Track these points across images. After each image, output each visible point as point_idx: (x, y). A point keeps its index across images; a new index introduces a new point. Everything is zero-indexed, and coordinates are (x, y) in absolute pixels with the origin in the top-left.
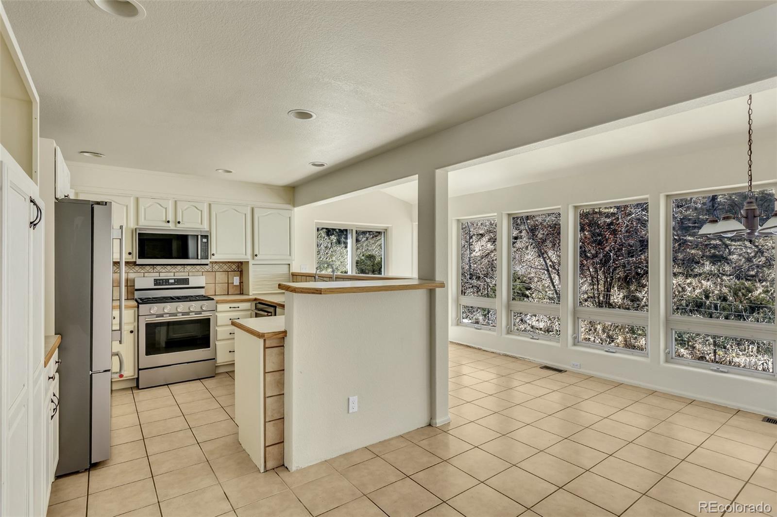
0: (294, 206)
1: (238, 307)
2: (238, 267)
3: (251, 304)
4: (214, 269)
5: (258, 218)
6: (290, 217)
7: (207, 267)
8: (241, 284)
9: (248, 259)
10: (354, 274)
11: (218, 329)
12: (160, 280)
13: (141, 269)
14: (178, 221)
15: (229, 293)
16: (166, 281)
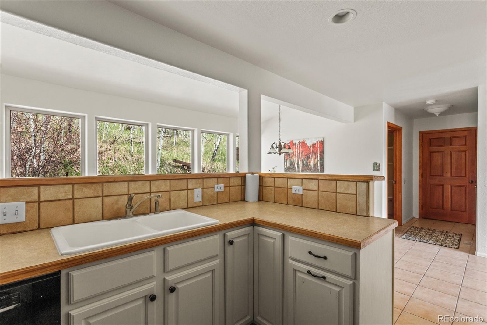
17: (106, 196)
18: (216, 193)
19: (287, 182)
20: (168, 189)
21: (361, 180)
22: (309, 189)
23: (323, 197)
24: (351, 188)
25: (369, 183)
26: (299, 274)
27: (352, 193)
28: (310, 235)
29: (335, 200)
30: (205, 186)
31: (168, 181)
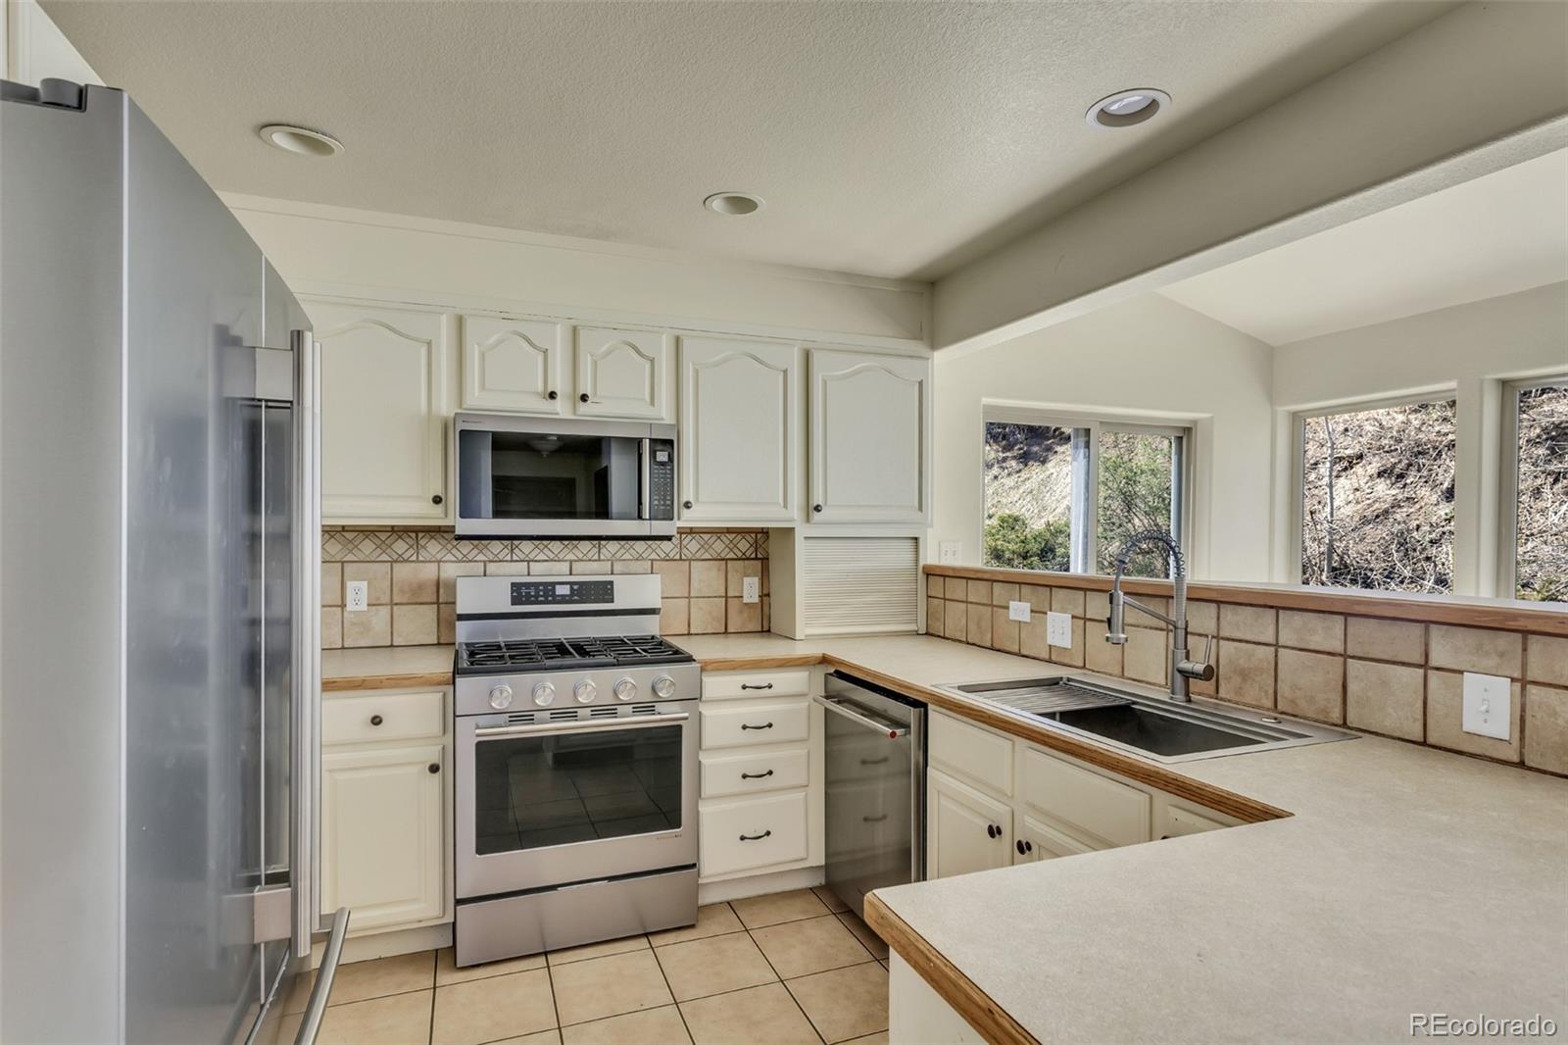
0: (934, 345)
1: (770, 687)
2: (756, 546)
3: (810, 675)
4: (685, 551)
5: (825, 383)
6: (921, 383)
7: (666, 545)
8: (765, 598)
9: (793, 520)
10: (1092, 573)
11: (706, 760)
12: (528, 585)
13: (476, 551)
14: (582, 393)
15: (730, 630)
16: (544, 592)
20: (1336, 646)
31: (1336, 617)
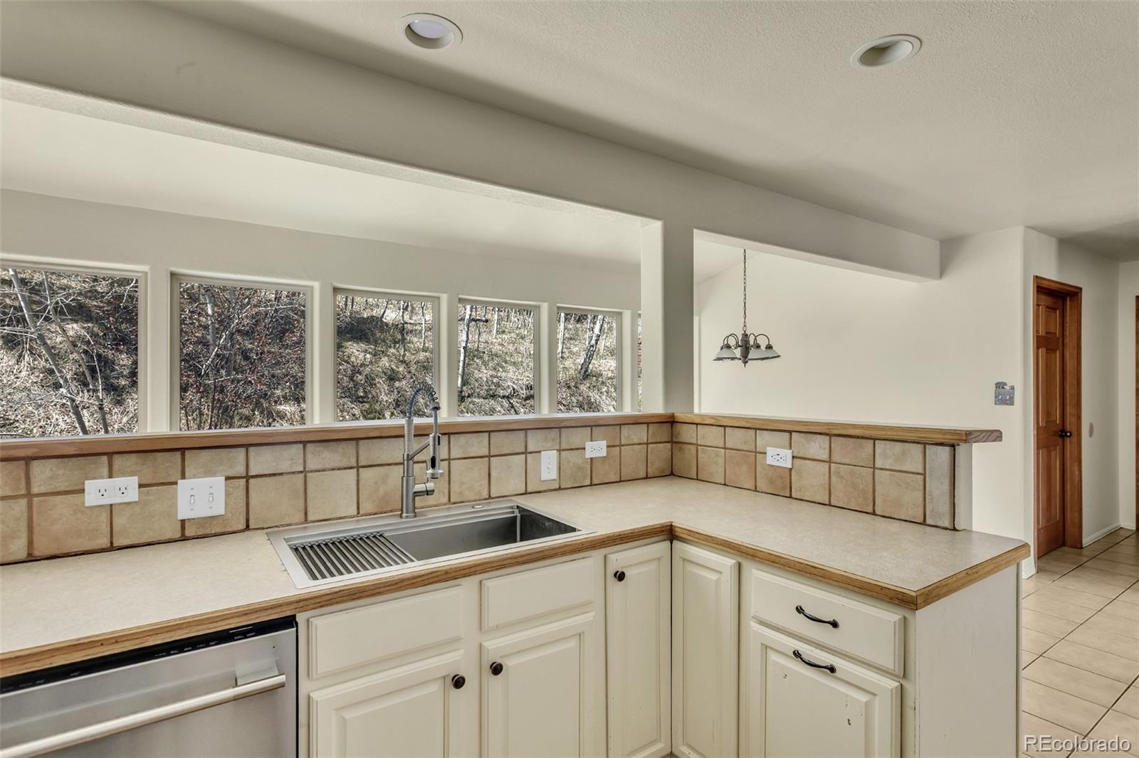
17: (363, 467)
18: (589, 461)
19: (754, 439)
20: (485, 452)
21: (935, 441)
22: (808, 457)
23: (841, 477)
24: (912, 458)
25: (957, 447)
26: (773, 657)
27: (914, 470)
28: (800, 570)
29: (872, 485)
30: (564, 446)
31: (484, 434)
